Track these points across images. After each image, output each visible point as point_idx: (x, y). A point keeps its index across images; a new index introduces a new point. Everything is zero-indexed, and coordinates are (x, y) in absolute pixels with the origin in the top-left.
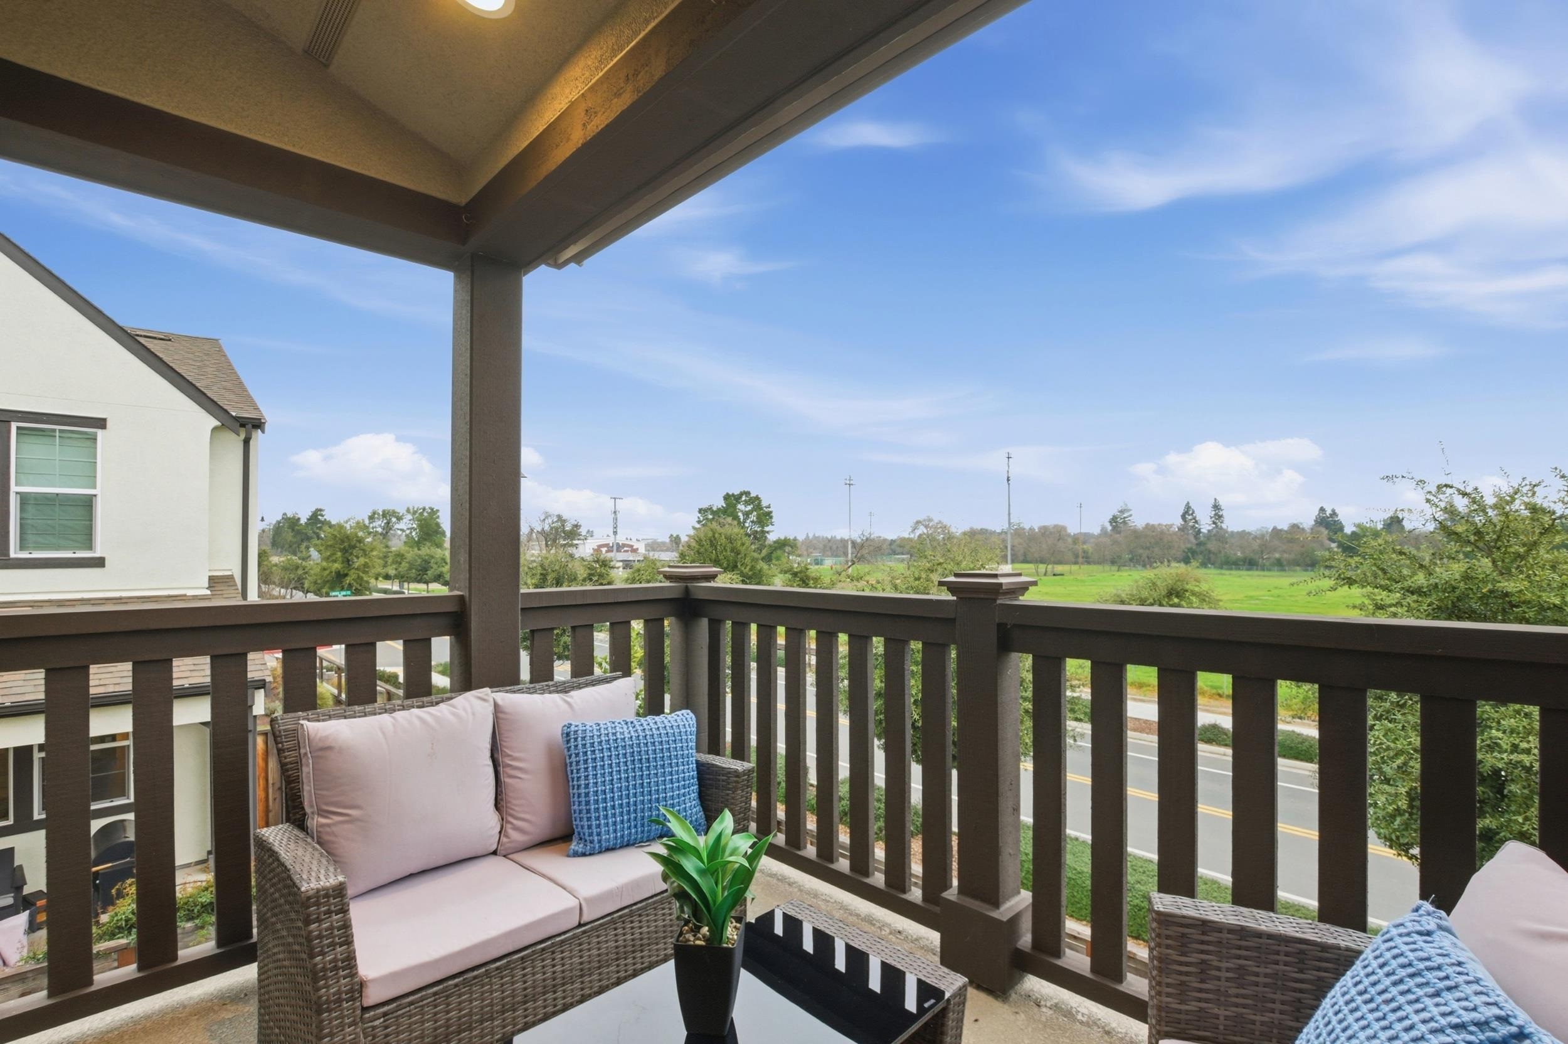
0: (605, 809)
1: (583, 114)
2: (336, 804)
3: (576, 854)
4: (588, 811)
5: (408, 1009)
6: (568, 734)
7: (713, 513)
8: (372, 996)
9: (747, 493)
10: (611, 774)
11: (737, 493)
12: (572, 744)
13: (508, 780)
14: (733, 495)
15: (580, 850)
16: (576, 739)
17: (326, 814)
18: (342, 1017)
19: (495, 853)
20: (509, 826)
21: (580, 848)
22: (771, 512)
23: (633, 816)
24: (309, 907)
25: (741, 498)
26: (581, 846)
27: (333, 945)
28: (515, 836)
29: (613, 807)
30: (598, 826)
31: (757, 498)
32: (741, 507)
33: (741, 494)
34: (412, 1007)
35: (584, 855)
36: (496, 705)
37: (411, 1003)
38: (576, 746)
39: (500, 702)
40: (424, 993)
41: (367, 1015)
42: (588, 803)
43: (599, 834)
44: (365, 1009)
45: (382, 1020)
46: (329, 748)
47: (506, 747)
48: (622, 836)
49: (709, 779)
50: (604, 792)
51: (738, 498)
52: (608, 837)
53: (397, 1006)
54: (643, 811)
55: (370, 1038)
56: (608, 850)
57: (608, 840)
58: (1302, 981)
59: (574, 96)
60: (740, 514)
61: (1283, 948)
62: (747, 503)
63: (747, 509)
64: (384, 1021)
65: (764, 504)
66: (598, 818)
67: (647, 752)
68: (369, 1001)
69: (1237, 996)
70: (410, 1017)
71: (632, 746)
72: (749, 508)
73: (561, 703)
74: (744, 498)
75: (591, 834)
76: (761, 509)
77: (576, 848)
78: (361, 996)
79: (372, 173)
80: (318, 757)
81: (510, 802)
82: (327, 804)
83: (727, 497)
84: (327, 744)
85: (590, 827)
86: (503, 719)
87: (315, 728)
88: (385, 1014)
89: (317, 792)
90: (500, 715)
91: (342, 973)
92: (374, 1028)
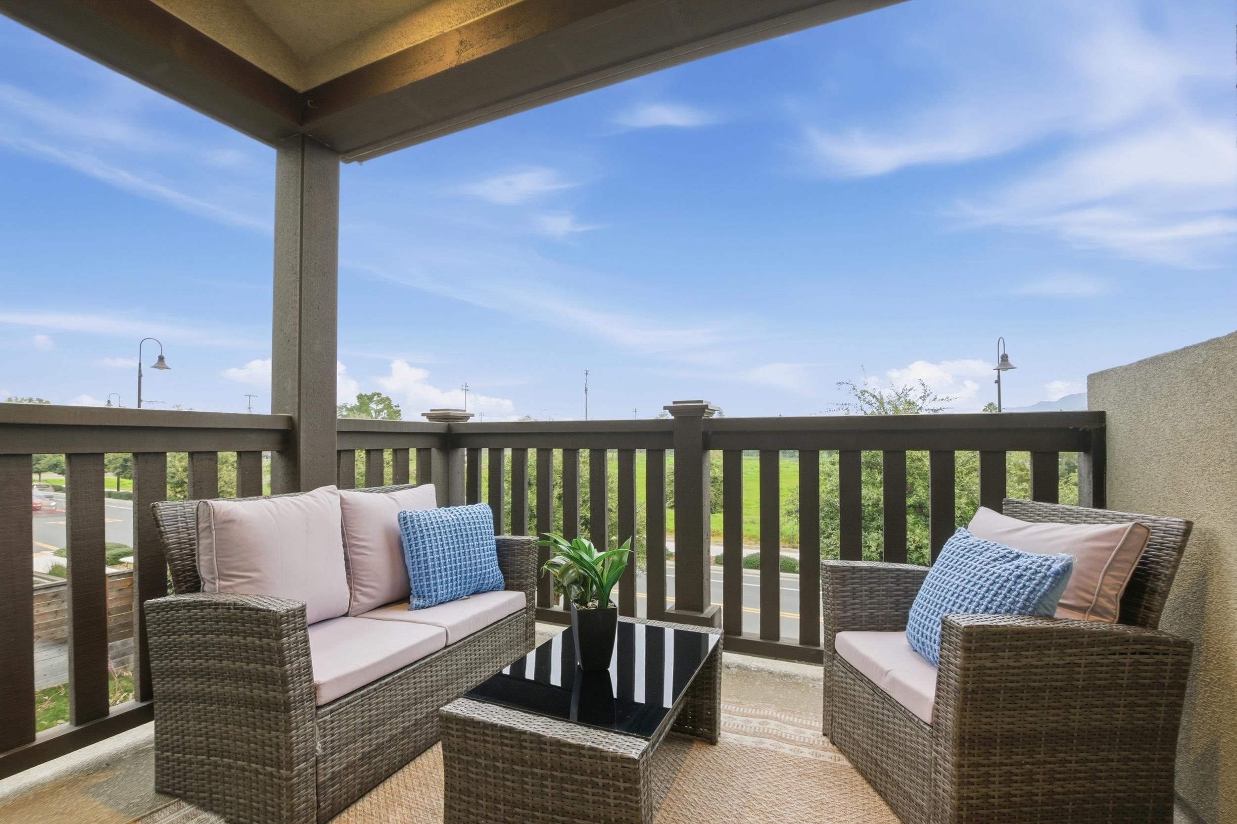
0: (440, 571)
1: (458, 43)
2: (234, 568)
3: (418, 608)
4: (427, 574)
5: (345, 708)
6: (405, 518)
7: (347, 409)
8: (325, 696)
9: (379, 395)
10: (442, 545)
11: (369, 394)
12: (409, 525)
13: (355, 557)
14: (366, 395)
15: (421, 604)
16: (412, 522)
17: (229, 578)
18: (304, 714)
19: (346, 615)
20: (357, 593)
21: (421, 602)
22: (400, 411)
23: (459, 576)
24: (281, 624)
25: (373, 398)
26: (422, 601)
27: (298, 656)
28: (363, 599)
29: (446, 570)
30: (435, 584)
31: (388, 399)
32: (373, 406)
33: (374, 395)
34: (348, 706)
35: (423, 607)
36: (342, 499)
37: (348, 703)
38: (413, 527)
39: (344, 496)
40: (355, 695)
41: (320, 712)
42: (427, 568)
43: (436, 591)
44: (318, 708)
45: (329, 716)
46: (231, 521)
47: (351, 531)
48: (452, 592)
49: (505, 550)
50: (439, 559)
51: (370, 398)
52: (442, 593)
53: (339, 705)
54: (466, 572)
55: (322, 730)
56: (441, 603)
57: (442, 595)
58: (899, 590)
59: (447, 29)
60: (372, 411)
61: (890, 575)
62: (378, 402)
63: (378, 408)
64: (331, 717)
65: (394, 403)
66: (435, 578)
67: (465, 530)
68: (322, 701)
69: (871, 604)
70: (347, 713)
71: (454, 526)
72: (380, 407)
73: (389, 499)
74: (375, 398)
75: (430, 591)
76: (392, 408)
77: (418, 603)
78: (316, 697)
79: (229, 47)
80: (221, 529)
81: (357, 574)
82: (228, 569)
83: (360, 397)
84: (230, 518)
85: (428, 586)
86: (347, 509)
87: (219, 505)
88: (332, 711)
89: (218, 559)
90: (345, 506)
91: (303, 678)
92: (325, 722)
